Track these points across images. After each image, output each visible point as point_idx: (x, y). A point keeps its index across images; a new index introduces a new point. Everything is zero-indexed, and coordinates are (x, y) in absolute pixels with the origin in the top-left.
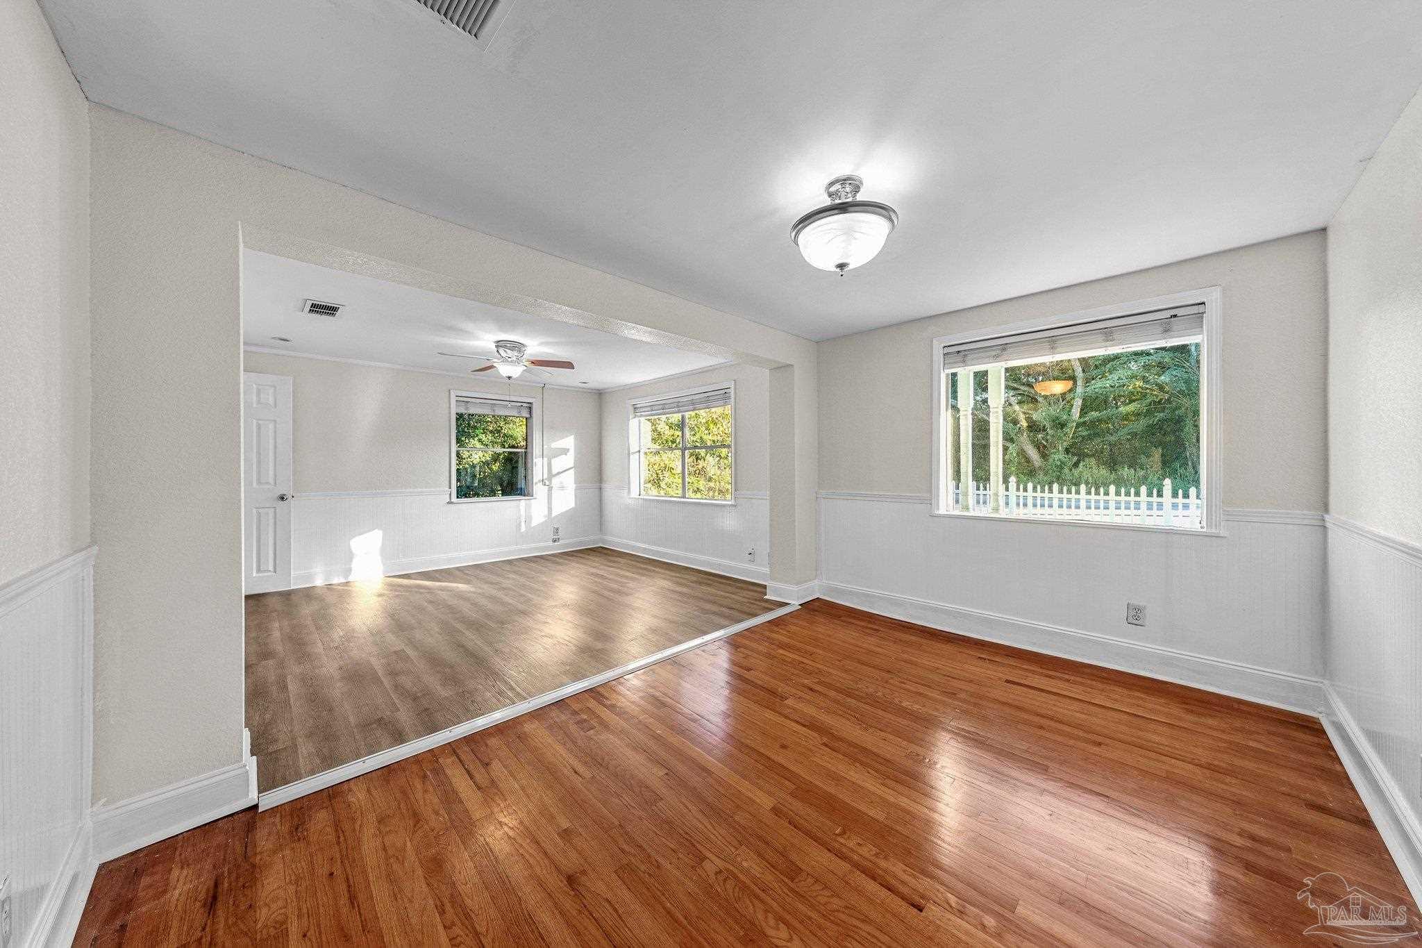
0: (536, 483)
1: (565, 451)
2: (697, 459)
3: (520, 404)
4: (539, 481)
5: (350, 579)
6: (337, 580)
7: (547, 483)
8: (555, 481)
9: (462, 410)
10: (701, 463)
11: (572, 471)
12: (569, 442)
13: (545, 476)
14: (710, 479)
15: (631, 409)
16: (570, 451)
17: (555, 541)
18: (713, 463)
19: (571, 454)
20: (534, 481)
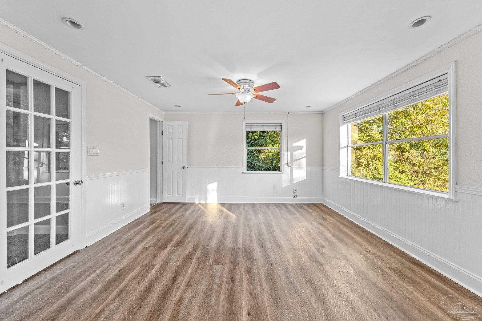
0: (284, 165)
1: (301, 148)
2: (402, 152)
3: (276, 124)
4: (286, 164)
5: (208, 202)
6: (203, 202)
7: (290, 165)
8: (295, 164)
9: (249, 130)
10: (406, 155)
11: (305, 158)
12: (303, 143)
13: (289, 161)
14: (414, 165)
15: (341, 118)
16: (304, 147)
17: (294, 197)
18: (416, 155)
19: (304, 150)
20: (283, 164)
